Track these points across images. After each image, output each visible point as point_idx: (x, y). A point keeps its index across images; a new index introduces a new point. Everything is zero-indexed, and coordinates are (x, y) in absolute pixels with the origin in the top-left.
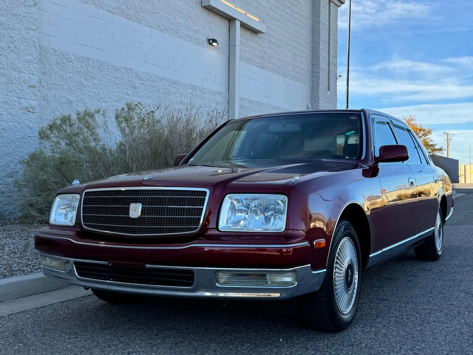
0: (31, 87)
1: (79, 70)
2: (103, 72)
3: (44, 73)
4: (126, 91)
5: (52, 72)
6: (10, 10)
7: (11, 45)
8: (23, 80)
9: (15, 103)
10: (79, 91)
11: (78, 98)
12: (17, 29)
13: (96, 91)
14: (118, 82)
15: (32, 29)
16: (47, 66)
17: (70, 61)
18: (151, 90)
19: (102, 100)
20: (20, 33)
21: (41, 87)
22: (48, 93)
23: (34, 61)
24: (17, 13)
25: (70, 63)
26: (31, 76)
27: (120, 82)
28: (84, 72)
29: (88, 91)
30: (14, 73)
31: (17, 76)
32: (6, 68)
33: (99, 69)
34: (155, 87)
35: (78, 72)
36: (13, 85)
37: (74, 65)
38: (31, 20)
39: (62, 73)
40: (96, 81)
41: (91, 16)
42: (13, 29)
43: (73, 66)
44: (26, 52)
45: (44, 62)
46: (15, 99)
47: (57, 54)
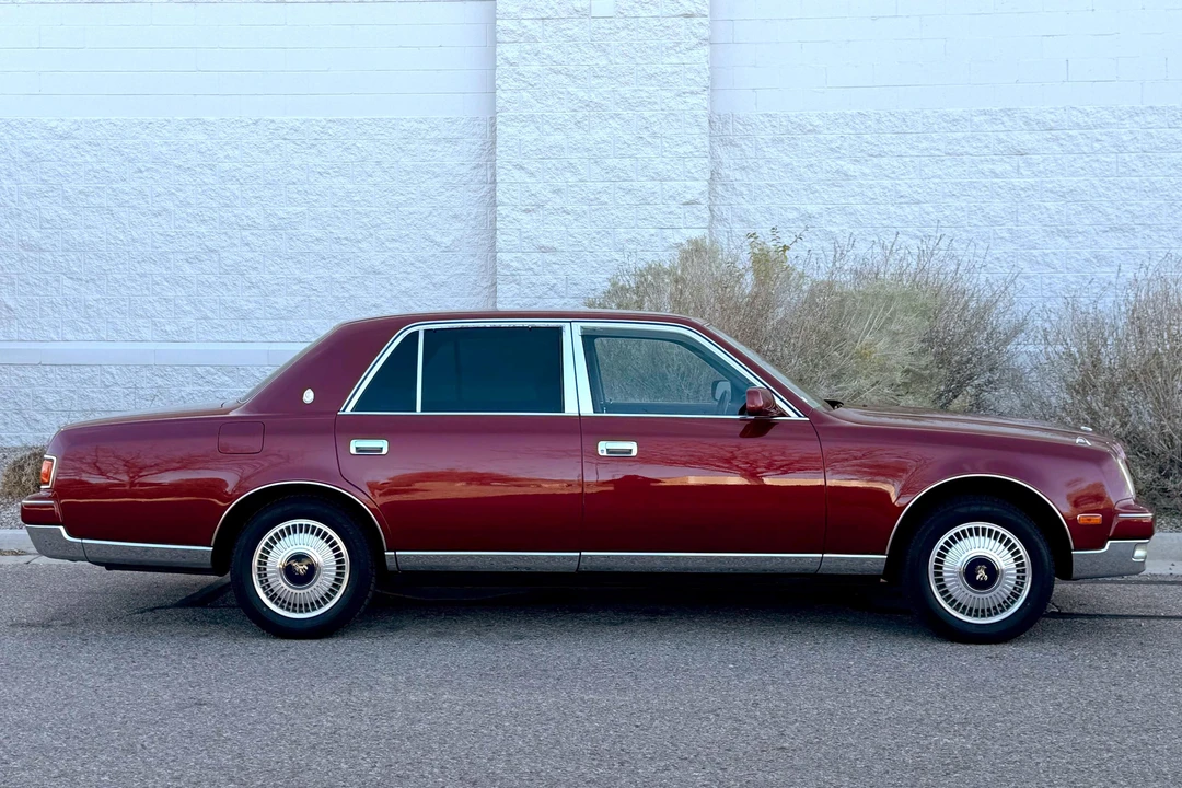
0: (688, 204)
1: (833, 146)
2: (909, 136)
3: (744, 168)
4: (986, 167)
5: (761, 162)
6: (644, 70)
7: (645, 134)
8: (671, 193)
9: (653, 239)
10: (836, 189)
11: (830, 206)
12: (658, 100)
13: (887, 183)
14: (961, 150)
15: (692, 93)
16: (750, 153)
17: (809, 131)
18: (1085, 149)
19: (903, 200)
20: (664, 106)
21: (734, 197)
22: (750, 207)
23: (697, 154)
24: (657, 71)
25: (811, 136)
26: (689, 183)
27: (967, 149)
28: (851, 146)
29: (861, 186)
30: (650, 184)
31: (658, 189)
32: (634, 177)
33: (897, 130)
34: (1104, 137)
35: (832, 149)
36: (647, 207)
37: (820, 136)
38: (689, 76)
39: (787, 160)
40: (884, 161)
41: (874, 19)
42: (649, 103)
43: (818, 140)
44: (678, 139)
45: (744, 146)
46: (653, 231)
47: (774, 123)
